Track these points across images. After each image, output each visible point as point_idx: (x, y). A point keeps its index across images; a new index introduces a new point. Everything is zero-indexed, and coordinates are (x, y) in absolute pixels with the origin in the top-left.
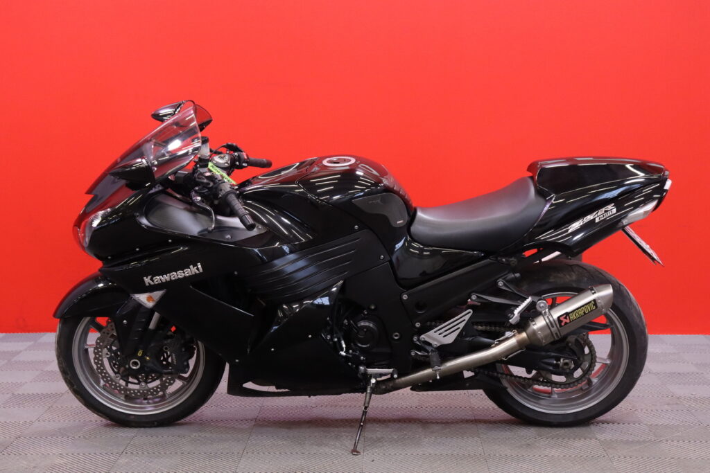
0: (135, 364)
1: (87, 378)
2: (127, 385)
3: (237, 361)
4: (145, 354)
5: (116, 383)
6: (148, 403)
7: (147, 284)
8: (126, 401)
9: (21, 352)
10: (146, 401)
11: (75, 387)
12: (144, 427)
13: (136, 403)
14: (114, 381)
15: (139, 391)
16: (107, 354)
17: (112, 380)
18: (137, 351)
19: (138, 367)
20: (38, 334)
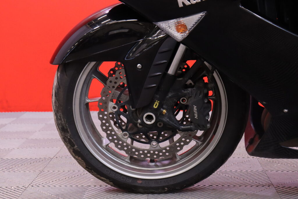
0: (149, 118)
1: (89, 137)
2: (132, 143)
3: (286, 111)
4: (161, 106)
5: (123, 142)
6: (157, 166)
7: (181, 5)
8: (131, 164)
9: (6, 124)
10: (153, 164)
11: (76, 147)
12: (153, 193)
13: (143, 166)
14: (121, 140)
15: (149, 152)
16: (114, 108)
17: (118, 139)
18: (153, 103)
19: (153, 122)
20: (19, 113)
